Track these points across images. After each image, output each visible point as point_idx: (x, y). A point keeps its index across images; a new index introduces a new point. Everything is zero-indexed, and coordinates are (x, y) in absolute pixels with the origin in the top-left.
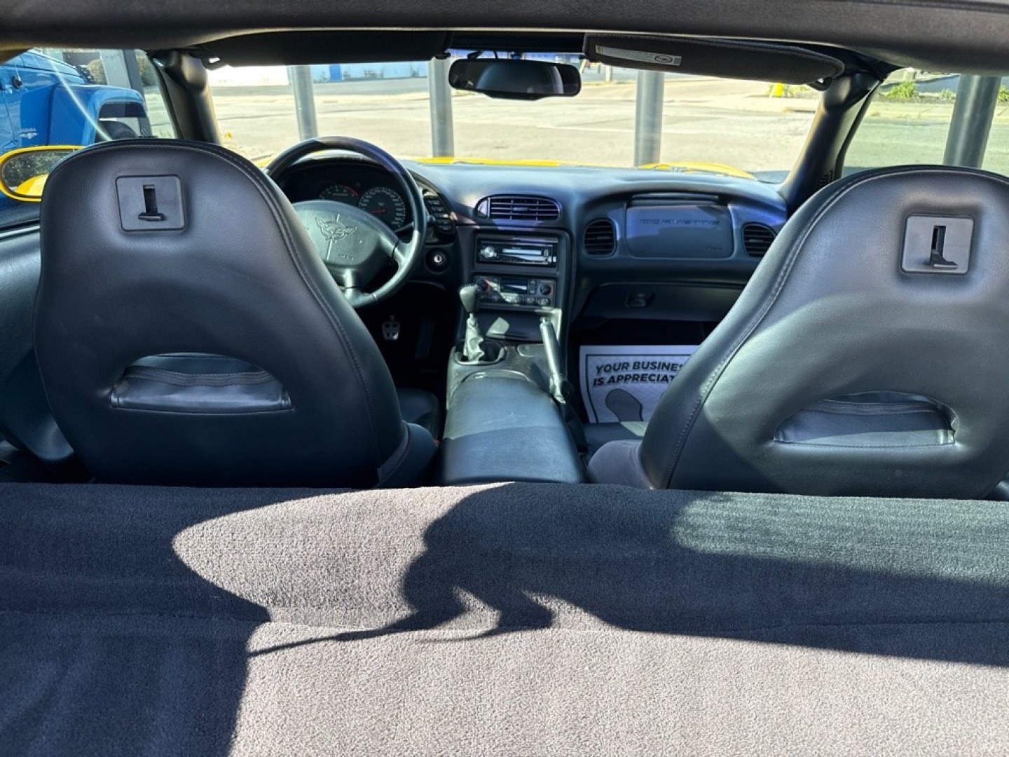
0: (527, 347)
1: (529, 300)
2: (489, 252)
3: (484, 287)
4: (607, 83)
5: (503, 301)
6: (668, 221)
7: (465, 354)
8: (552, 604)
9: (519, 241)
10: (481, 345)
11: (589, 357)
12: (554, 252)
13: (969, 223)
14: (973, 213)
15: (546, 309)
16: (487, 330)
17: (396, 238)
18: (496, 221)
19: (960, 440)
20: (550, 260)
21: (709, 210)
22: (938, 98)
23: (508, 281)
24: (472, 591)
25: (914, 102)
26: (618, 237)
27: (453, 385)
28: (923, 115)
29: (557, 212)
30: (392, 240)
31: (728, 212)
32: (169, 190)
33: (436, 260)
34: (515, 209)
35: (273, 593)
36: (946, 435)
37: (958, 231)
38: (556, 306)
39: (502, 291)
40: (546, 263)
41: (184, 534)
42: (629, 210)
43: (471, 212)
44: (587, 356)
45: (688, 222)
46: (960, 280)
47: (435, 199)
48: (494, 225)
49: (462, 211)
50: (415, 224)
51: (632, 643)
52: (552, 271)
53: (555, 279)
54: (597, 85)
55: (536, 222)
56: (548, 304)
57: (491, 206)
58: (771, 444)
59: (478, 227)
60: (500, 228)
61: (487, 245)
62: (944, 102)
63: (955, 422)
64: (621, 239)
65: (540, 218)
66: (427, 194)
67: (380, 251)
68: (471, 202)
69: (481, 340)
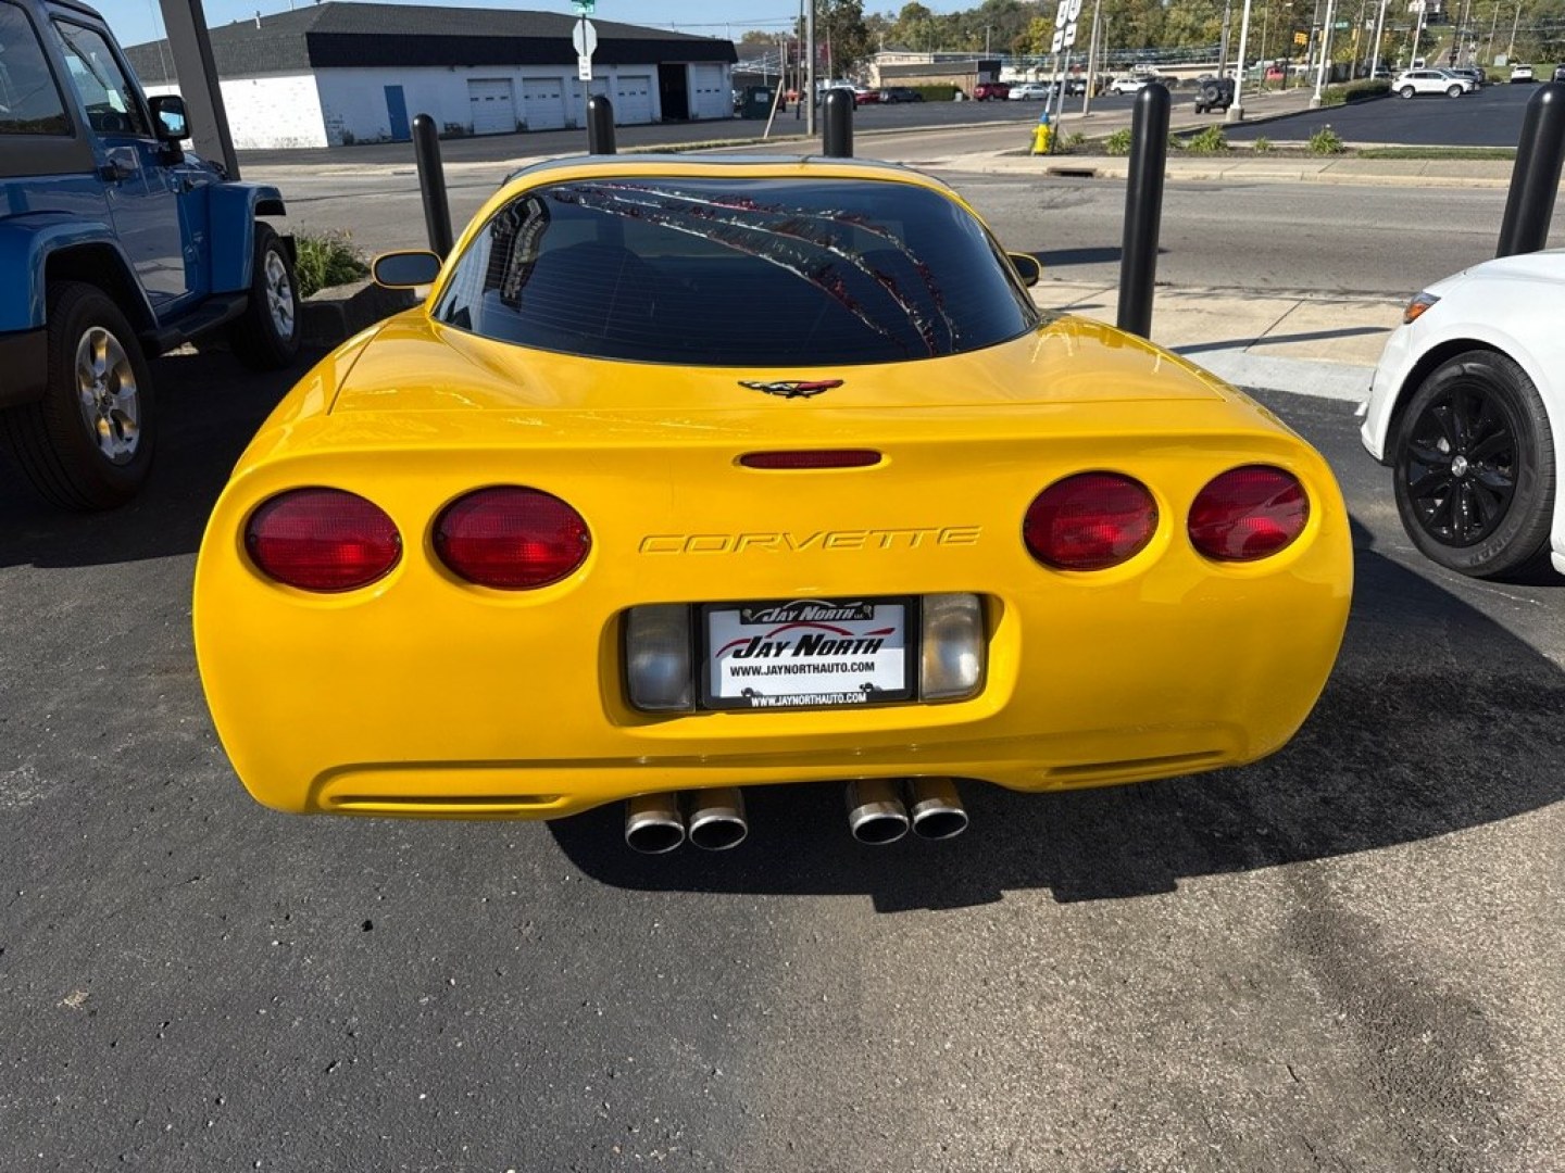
4: (809, 138)
22: (1252, 149)
25: (1220, 156)
28: (1226, 174)
54: (795, 140)
62: (1259, 155)
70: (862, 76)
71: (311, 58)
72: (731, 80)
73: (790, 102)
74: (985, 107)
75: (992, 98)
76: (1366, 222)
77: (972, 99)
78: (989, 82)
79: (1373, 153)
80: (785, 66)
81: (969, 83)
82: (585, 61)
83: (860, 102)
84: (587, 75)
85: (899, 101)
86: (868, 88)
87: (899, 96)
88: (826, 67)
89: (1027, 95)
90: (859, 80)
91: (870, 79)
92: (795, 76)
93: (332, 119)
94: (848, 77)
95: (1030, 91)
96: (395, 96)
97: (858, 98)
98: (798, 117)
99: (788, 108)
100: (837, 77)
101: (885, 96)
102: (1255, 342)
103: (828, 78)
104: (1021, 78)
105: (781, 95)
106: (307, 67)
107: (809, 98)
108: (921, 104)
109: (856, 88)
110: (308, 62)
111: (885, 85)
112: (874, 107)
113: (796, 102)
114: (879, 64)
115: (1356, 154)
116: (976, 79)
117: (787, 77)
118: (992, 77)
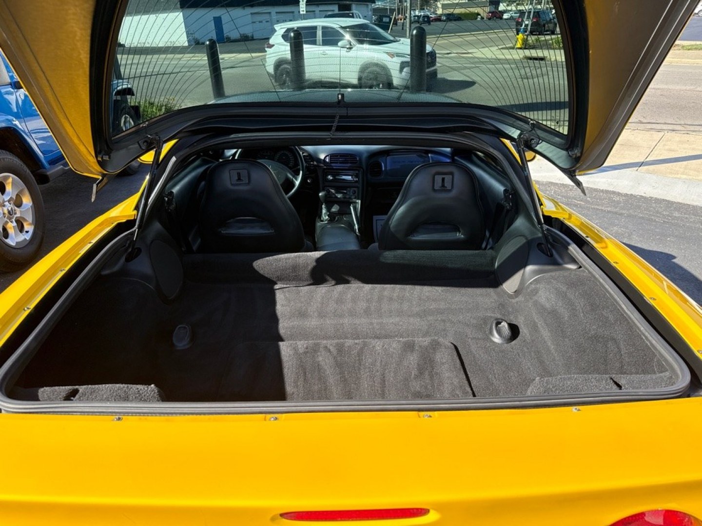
0: (347, 216)
1: (347, 197)
2: (330, 177)
3: (329, 192)
5: (337, 197)
6: (404, 162)
7: (322, 219)
8: (350, 279)
9: (343, 173)
10: (328, 216)
11: (378, 221)
12: (357, 176)
13: (451, 176)
14: (452, 174)
15: (354, 200)
16: (330, 209)
17: (293, 174)
18: (333, 165)
19: (462, 234)
20: (355, 179)
21: (420, 156)
23: (339, 189)
24: (328, 275)
26: (383, 169)
27: (318, 231)
29: (357, 160)
30: (292, 175)
31: (428, 156)
32: (244, 173)
33: (309, 181)
34: (340, 159)
35: (278, 277)
36: (459, 233)
37: (448, 178)
38: (358, 199)
39: (336, 193)
40: (353, 181)
41: (255, 262)
42: (388, 158)
43: (322, 161)
44: (377, 220)
45: (412, 162)
46: (450, 191)
47: (307, 156)
48: (332, 166)
49: (319, 160)
50: (300, 167)
51: (368, 287)
52: (357, 184)
53: (357, 187)
55: (349, 165)
56: (355, 198)
57: (330, 158)
58: (409, 237)
59: (325, 167)
60: (334, 167)
61: (329, 175)
63: (461, 230)
64: (385, 170)
65: (351, 163)
66: (304, 154)
67: (287, 179)
68: (322, 157)
69: (328, 213)
70: (434, 9)
71: (181, 5)
72: (372, 11)
73: (399, 21)
74: (491, 23)
75: (495, 18)
76: (692, 87)
77: (485, 19)
78: (494, 10)
79: (690, 47)
80: (398, 4)
81: (484, 11)
82: (303, 4)
83: (432, 21)
84: (303, 11)
85: (451, 20)
86: (436, 14)
87: (451, 18)
88: (416, 4)
89: (512, 16)
90: (432, 10)
91: (437, 9)
92: (402, 9)
93: (190, 33)
94: (427, 8)
95: (513, 15)
96: (218, 21)
97: (431, 19)
98: (403, 29)
99: (398, 24)
100: (422, 9)
101: (444, 18)
102: (642, 164)
103: (418, 9)
104: (509, 8)
105: (395, 18)
106: (177, 9)
107: (408, 20)
108: (461, 22)
109: (431, 14)
110: (178, 5)
111: (444, 13)
112: (438, 23)
113: (402, 21)
114: (441, 2)
115: (680, 48)
116: (487, 9)
117: (399, 9)
118: (495, 8)
